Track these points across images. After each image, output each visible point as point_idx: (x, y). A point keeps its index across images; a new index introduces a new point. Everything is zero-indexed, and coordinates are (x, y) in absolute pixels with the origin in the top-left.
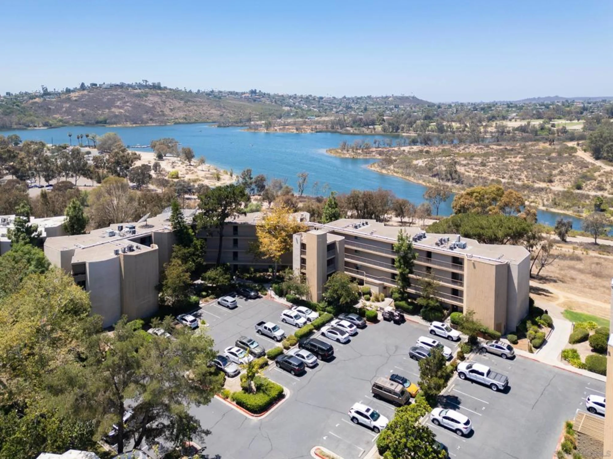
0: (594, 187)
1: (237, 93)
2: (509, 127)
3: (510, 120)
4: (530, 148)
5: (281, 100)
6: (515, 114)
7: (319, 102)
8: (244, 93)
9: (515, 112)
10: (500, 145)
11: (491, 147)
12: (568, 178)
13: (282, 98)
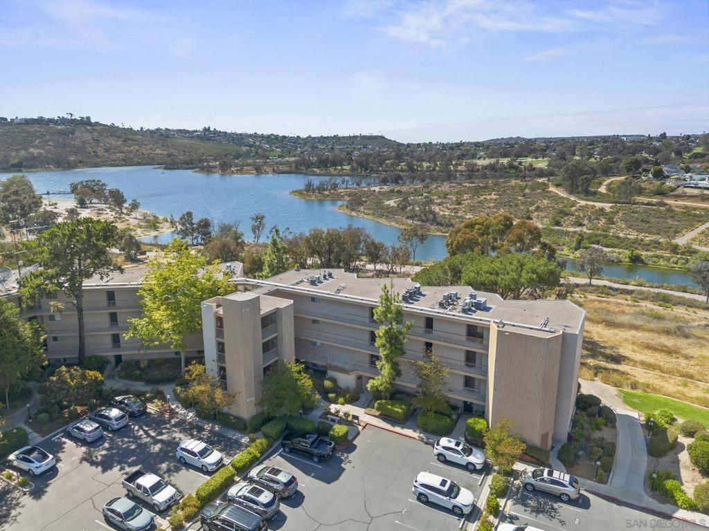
0: (572, 223)
1: (188, 132)
2: (479, 166)
3: (479, 159)
4: (503, 185)
5: (239, 139)
6: (482, 153)
7: (282, 141)
8: (196, 131)
9: (482, 151)
10: (473, 183)
11: (464, 184)
12: (546, 214)
13: (240, 137)
